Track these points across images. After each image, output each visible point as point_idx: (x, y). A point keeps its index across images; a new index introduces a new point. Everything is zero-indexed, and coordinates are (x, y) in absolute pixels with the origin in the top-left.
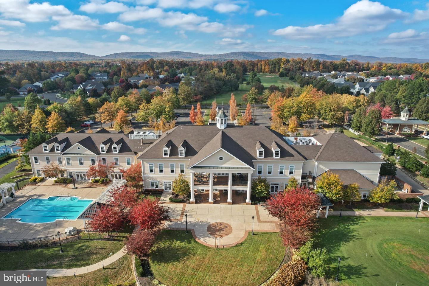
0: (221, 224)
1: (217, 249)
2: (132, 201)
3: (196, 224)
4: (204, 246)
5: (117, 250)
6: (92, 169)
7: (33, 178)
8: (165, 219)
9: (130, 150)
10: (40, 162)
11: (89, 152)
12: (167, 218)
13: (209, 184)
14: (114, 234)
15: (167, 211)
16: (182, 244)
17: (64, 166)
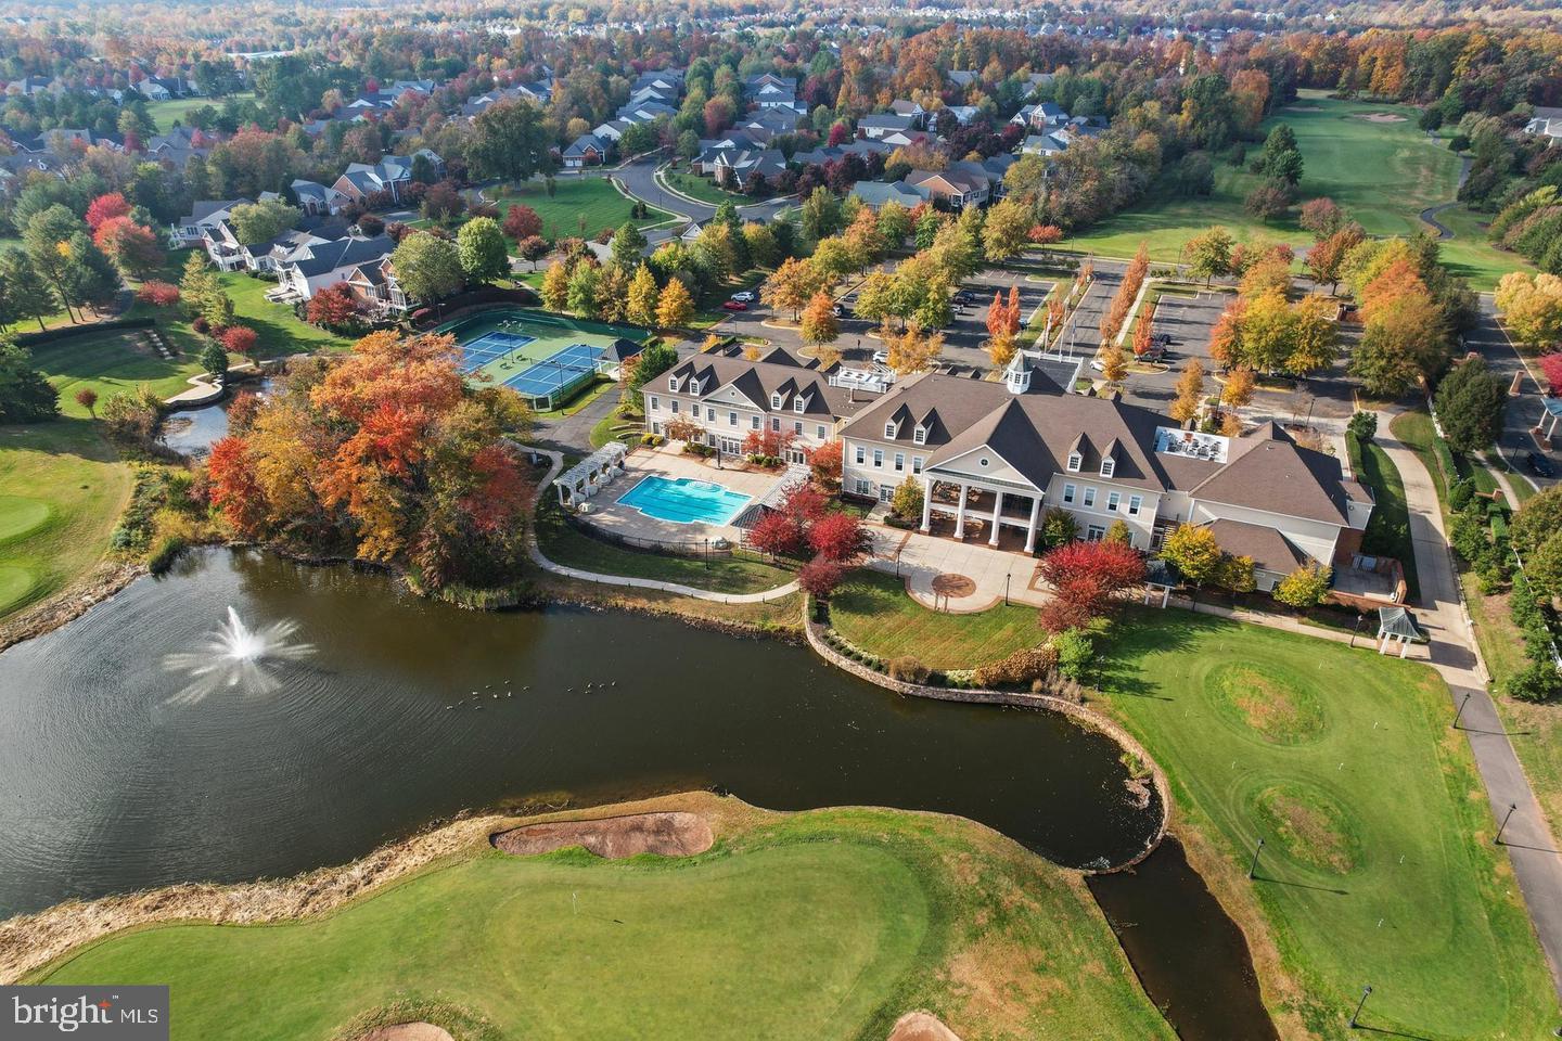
0: (960, 578)
1: (936, 612)
2: (817, 510)
3: (917, 569)
4: (916, 603)
5: (785, 583)
6: (754, 439)
7: (646, 436)
8: (863, 550)
9: (827, 411)
10: (661, 407)
11: (750, 404)
12: (869, 550)
13: (957, 505)
14: (782, 559)
15: (870, 540)
16: (885, 595)
17: (701, 422)
